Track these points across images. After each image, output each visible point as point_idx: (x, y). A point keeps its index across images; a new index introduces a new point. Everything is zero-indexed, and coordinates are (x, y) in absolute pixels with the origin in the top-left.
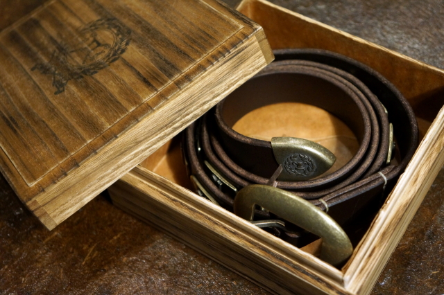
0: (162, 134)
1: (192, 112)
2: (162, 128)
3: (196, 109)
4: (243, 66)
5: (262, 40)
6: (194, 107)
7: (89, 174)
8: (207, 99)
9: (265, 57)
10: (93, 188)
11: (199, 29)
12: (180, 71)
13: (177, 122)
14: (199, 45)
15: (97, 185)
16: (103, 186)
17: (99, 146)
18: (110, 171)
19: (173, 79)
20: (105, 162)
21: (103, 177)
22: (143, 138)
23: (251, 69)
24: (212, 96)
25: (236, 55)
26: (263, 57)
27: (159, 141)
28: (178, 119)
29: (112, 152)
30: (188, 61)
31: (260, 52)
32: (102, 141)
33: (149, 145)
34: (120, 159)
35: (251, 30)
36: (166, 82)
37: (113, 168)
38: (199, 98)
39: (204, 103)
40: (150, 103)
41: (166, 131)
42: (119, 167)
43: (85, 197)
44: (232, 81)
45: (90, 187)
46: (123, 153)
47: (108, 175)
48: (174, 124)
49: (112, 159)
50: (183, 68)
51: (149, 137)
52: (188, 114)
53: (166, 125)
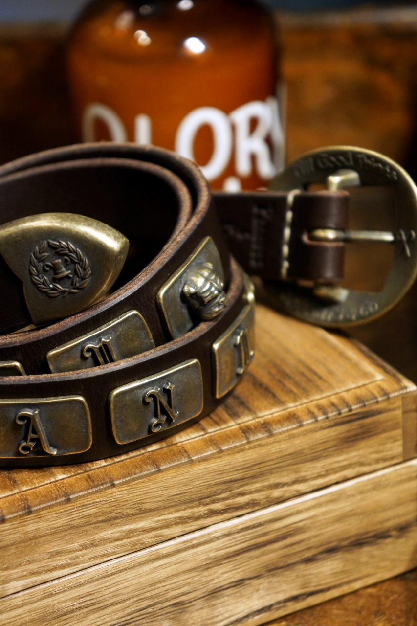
0: (187, 513)
1: (251, 493)
2: (191, 501)
3: (258, 491)
4: (363, 444)
5: (410, 411)
6: (257, 485)
7: (40, 537)
8: (285, 480)
9: (404, 445)
10: (34, 567)
11: (301, 362)
12: (255, 413)
13: (219, 500)
14: (297, 384)
15: (42, 564)
16: (51, 570)
17: (76, 489)
18: (75, 545)
19: (239, 421)
20: (75, 523)
21: (58, 553)
22: (154, 506)
23: (374, 456)
24: (293, 477)
25: (359, 419)
26: (401, 442)
27: (177, 524)
28: (223, 495)
29: (94, 510)
30: (272, 401)
31: (399, 432)
32: (85, 483)
33: (158, 525)
34: (102, 529)
35: (396, 387)
36: (225, 422)
37: (82, 542)
38: (271, 472)
39: (277, 486)
40: (188, 448)
41: (195, 510)
42: (93, 545)
43: (14, 580)
44: (336, 465)
45: (30, 562)
46: (111, 519)
47: (71, 551)
48: (214, 502)
49: (88, 524)
50: (260, 410)
51: (165, 508)
52: (242, 494)
53: (200, 499)
